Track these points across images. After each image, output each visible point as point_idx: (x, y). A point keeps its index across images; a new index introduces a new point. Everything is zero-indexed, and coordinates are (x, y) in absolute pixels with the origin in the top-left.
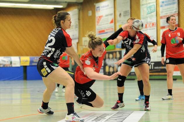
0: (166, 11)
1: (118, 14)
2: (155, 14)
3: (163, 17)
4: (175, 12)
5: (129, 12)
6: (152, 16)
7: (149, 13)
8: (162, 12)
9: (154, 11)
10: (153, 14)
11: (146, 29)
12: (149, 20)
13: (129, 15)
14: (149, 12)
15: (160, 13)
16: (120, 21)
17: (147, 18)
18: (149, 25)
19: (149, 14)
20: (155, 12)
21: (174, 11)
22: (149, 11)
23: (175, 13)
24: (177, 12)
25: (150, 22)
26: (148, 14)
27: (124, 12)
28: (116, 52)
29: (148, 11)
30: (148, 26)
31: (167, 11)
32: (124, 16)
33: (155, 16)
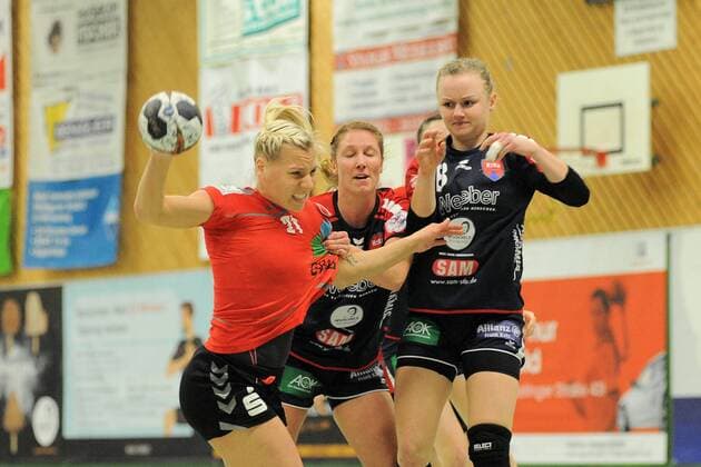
0: (371, 19)
1: (37, 25)
2: (302, 35)
3: (353, 60)
4: (441, 22)
5: (117, 19)
6: (279, 47)
7: (254, 26)
8: (348, 23)
9: (292, 12)
10: (282, 32)
11: (232, 139)
12: (256, 76)
13: (114, 36)
14: (255, 19)
15: (336, 31)
16: (56, 74)
17: (244, 59)
18: (258, 109)
19: (260, 31)
20: (302, 22)
21: (434, 15)
22: (261, 13)
23: (438, 33)
24: (452, 27)
25: (260, 90)
26: (248, 34)
27: (82, 14)
28: (20, 297)
29: (249, 15)
30: (248, 115)
31: (382, 17)
32: (81, 41)
33: (302, 51)
